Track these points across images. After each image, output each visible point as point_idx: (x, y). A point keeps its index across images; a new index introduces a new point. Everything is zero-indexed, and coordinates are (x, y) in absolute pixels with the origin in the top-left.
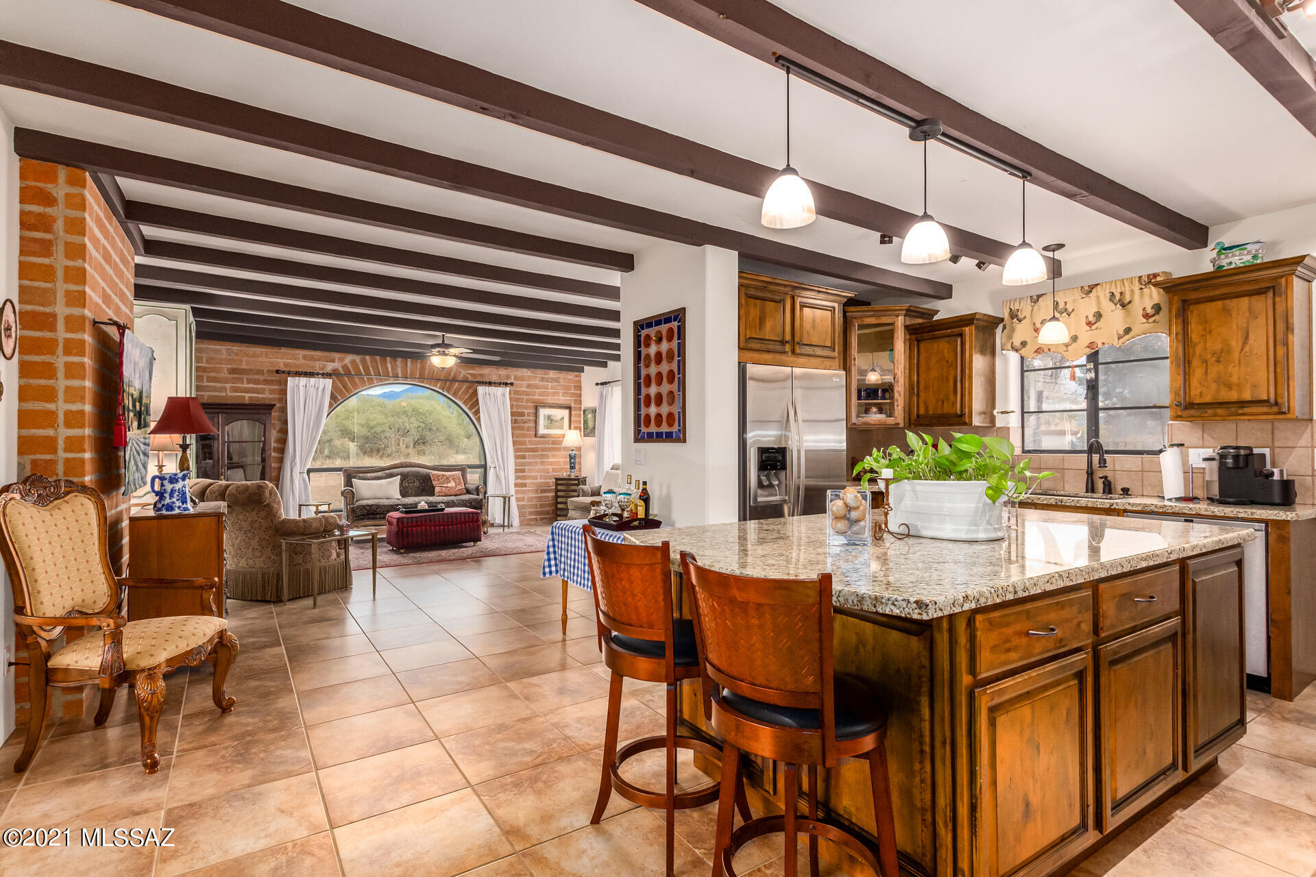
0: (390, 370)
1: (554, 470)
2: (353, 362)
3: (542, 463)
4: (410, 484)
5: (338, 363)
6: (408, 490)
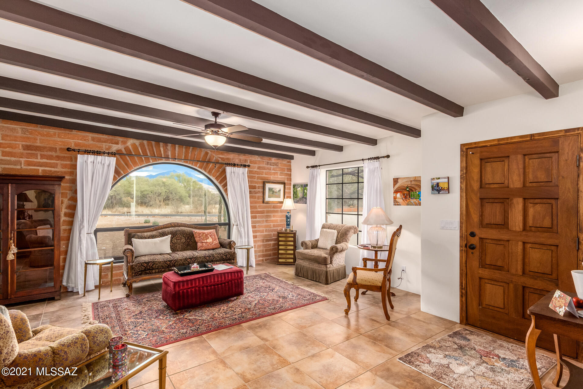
0: (162, 152)
1: (274, 226)
2: (134, 145)
4: (178, 241)
5: (121, 145)
6: (177, 246)
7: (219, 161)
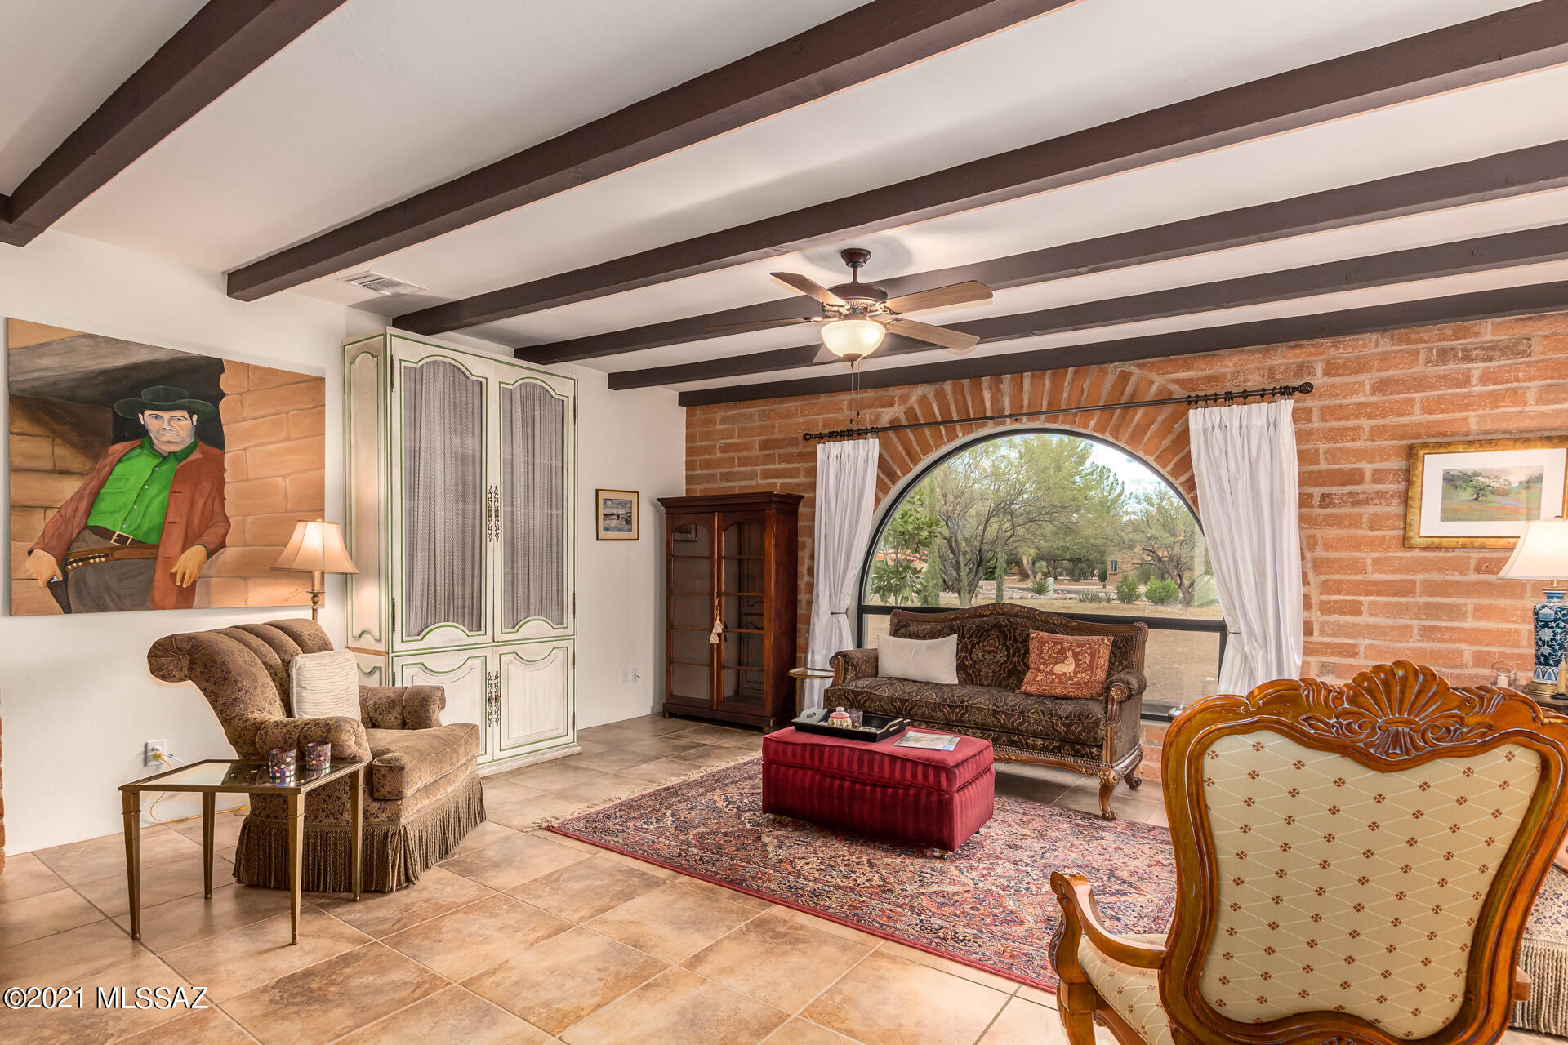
0: (988, 404)
2: (924, 400)
3: (1428, 633)
5: (899, 405)
7: (1171, 393)
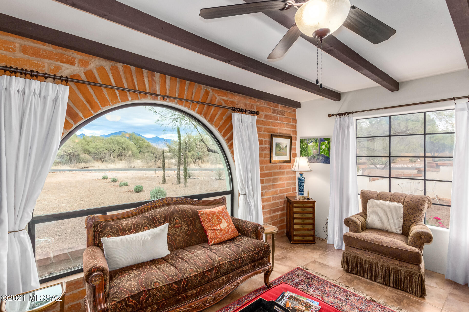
0: (147, 85)
4: (177, 230)
5: (78, 66)
6: (176, 239)
7: (222, 104)
